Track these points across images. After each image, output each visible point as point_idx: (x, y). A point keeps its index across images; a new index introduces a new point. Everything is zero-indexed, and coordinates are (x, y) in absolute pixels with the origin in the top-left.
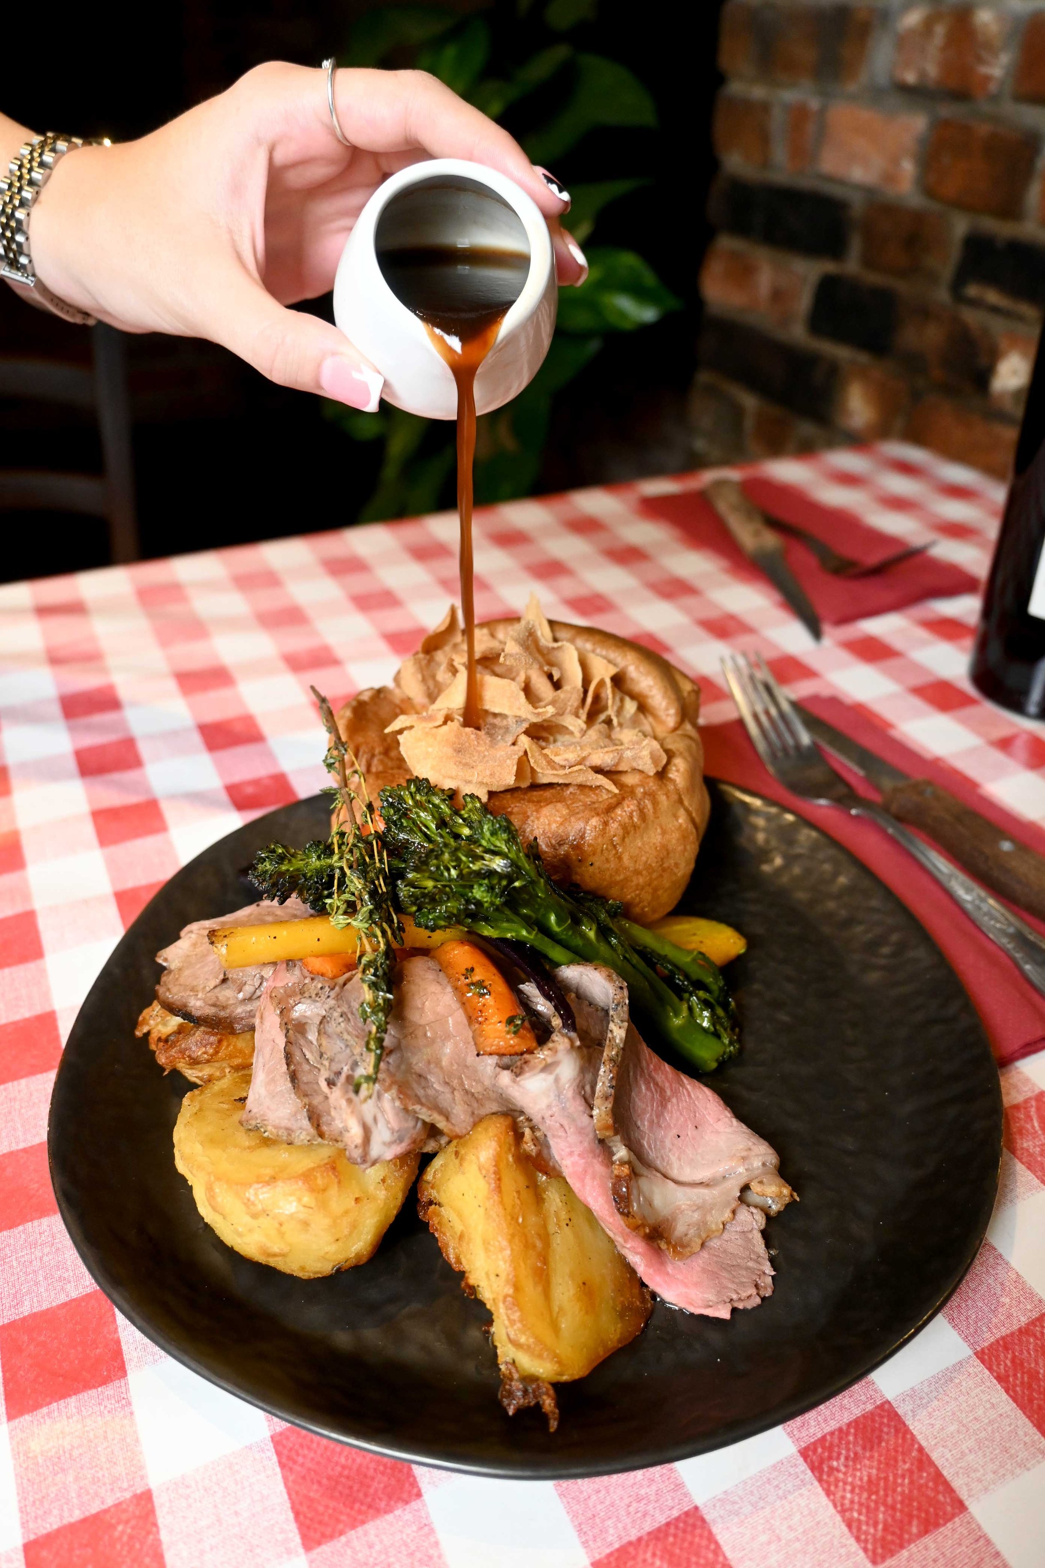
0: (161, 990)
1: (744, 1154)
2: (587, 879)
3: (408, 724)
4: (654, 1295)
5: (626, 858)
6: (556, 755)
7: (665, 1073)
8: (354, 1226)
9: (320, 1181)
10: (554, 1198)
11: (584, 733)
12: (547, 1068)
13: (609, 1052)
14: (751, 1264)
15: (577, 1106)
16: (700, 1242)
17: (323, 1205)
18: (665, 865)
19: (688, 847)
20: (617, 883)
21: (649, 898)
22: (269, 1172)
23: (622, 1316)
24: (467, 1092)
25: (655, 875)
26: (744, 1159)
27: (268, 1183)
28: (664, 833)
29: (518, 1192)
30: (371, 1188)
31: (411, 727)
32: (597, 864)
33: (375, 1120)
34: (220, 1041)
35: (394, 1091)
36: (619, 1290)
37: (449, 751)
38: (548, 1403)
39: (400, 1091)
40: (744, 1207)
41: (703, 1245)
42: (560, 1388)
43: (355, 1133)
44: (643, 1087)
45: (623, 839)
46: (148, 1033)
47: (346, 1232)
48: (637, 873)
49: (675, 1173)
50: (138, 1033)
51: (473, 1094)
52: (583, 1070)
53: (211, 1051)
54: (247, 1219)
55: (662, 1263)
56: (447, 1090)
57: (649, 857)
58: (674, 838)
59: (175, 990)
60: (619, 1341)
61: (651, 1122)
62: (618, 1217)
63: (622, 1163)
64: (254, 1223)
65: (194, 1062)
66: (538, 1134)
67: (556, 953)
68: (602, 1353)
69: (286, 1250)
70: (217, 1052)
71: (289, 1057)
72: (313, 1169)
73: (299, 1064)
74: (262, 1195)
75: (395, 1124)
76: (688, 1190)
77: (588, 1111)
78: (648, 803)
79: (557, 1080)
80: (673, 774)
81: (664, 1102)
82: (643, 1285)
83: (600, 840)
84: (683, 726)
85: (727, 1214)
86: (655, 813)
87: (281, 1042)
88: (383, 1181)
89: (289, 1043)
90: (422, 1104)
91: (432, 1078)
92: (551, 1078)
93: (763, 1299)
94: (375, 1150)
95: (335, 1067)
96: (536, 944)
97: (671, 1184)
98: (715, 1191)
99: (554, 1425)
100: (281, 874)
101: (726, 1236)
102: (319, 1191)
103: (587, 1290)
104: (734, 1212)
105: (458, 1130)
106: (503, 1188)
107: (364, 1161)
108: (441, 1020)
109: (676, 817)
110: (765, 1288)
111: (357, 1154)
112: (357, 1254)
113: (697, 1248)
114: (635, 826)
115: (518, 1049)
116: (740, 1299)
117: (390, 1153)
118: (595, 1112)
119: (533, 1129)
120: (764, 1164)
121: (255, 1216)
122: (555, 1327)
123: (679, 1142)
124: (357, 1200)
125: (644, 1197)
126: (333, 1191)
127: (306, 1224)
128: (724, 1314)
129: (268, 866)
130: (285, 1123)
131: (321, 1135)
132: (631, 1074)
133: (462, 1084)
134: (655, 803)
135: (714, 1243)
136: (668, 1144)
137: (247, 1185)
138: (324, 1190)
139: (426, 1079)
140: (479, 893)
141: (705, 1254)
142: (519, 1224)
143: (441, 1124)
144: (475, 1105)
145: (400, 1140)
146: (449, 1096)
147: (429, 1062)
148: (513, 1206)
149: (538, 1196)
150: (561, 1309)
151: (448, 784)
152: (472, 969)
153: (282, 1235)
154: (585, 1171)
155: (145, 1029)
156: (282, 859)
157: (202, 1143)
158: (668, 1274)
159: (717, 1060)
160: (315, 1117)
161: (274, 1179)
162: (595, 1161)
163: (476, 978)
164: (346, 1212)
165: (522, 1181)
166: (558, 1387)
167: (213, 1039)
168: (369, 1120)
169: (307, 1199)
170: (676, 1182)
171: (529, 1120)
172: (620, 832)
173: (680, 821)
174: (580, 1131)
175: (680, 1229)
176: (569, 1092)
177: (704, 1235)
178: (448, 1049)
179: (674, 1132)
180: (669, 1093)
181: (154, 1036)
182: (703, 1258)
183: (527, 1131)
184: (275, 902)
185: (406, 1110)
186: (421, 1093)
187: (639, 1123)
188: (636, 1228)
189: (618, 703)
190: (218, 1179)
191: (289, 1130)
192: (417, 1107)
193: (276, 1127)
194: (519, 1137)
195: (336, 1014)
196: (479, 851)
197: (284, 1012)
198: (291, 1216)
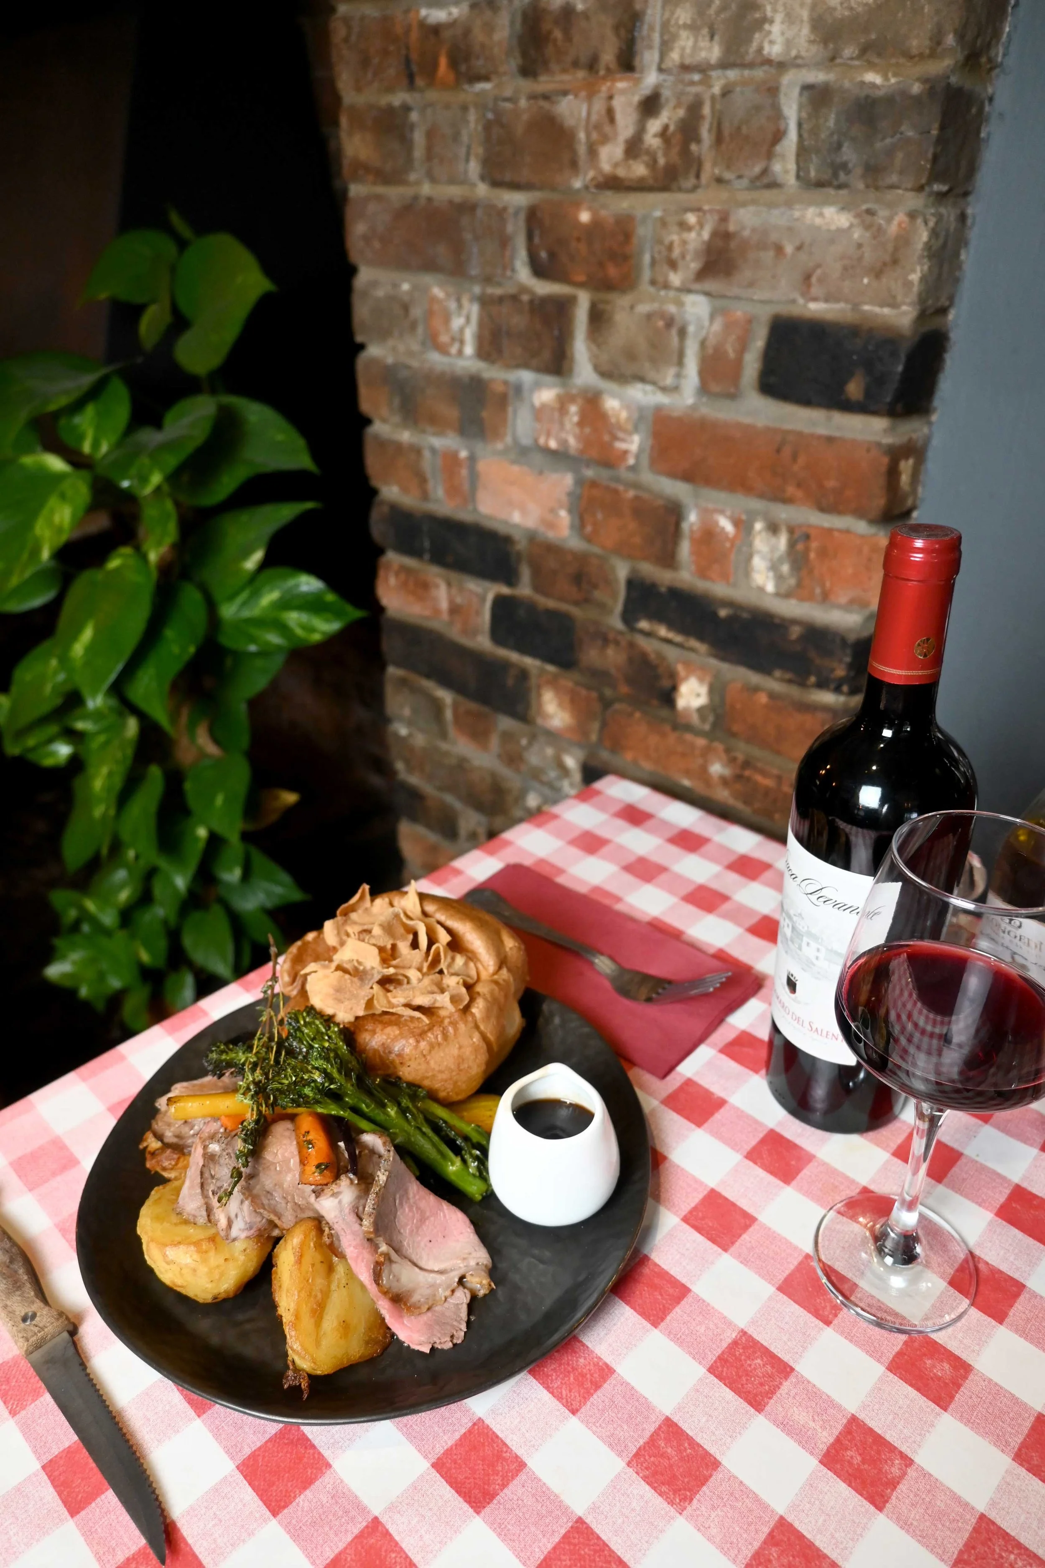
0: (154, 1123)
1: (466, 1256)
2: (406, 1074)
3: (314, 969)
4: (393, 1335)
5: (432, 1063)
6: (395, 997)
7: (429, 1200)
8: (222, 1275)
9: (204, 1247)
10: (340, 1269)
11: (420, 980)
12: (334, 1195)
13: (375, 1189)
14: (455, 1323)
15: (352, 1218)
16: (427, 1307)
17: (205, 1261)
18: (462, 1067)
19: (479, 1057)
20: (427, 1078)
21: (452, 1087)
22: (178, 1239)
23: (367, 1343)
24: (296, 1204)
25: (454, 1073)
26: (464, 1259)
27: (175, 1245)
28: (460, 1048)
29: (313, 1265)
30: (237, 1254)
31: (315, 972)
32: (412, 1066)
33: (236, 1216)
34: (179, 1158)
35: (250, 1200)
36: (370, 1329)
37: (332, 991)
38: (304, 1385)
39: (252, 1201)
40: (461, 1288)
41: (429, 1309)
42: (312, 1378)
43: (223, 1222)
44: (407, 1210)
45: (430, 1051)
46: (146, 1147)
47: (217, 1277)
48: (441, 1072)
49: (422, 1264)
50: (141, 1147)
51: (299, 1206)
52: (359, 1198)
53: (173, 1163)
54: (164, 1264)
55: (401, 1317)
56: (283, 1202)
57: (450, 1062)
58: (468, 1051)
59: (160, 1124)
60: (360, 1357)
61: (411, 1231)
62: (374, 1285)
63: (382, 1254)
64: (168, 1267)
65: (164, 1169)
66: (333, 1232)
67: (363, 1124)
68: (346, 1363)
69: (185, 1284)
70: (176, 1164)
71: (202, 1173)
72: (202, 1240)
73: (207, 1179)
74: (171, 1253)
75: (248, 1219)
76: (426, 1274)
77: (359, 1221)
78: (451, 1030)
79: (340, 1202)
80: (474, 1010)
81: (423, 1220)
82: (389, 1329)
83: (414, 1052)
84: (501, 972)
85: (448, 1293)
86: (455, 1035)
87: (201, 1163)
88: (245, 1250)
89: (204, 1166)
90: (265, 1209)
91: (275, 1194)
92: (337, 1201)
93: (455, 1345)
94: (234, 1232)
95: (219, 1184)
96: (350, 1118)
97: (417, 1270)
98: (443, 1277)
99: (305, 1396)
100: (222, 1061)
101: (446, 1305)
102: (203, 1253)
103: (345, 1327)
104: (453, 1291)
105: (285, 1226)
106: (303, 1261)
107: (227, 1239)
108: (286, 1161)
109: (471, 1037)
110: (458, 1338)
111: (223, 1234)
112: (225, 1291)
113: (424, 1309)
114: (439, 1045)
115: (321, 1182)
116: (440, 1343)
117: (243, 1235)
118: (365, 1222)
119: (330, 1228)
120: (478, 1264)
121: (168, 1263)
122: (318, 1343)
123: (429, 1245)
124: (226, 1260)
125: (394, 1276)
126: (212, 1254)
127: (194, 1270)
128: (426, 1349)
129: (214, 1056)
130: (193, 1212)
131: (210, 1221)
132: (397, 1201)
133: (294, 1198)
134: (456, 1030)
135: (438, 1308)
136: (422, 1244)
137: (165, 1245)
138: (206, 1252)
139: (272, 1194)
140: (307, 1091)
141: (429, 1314)
142: (309, 1284)
143: (277, 1221)
144: (299, 1211)
145: (251, 1228)
146: (284, 1205)
147: (276, 1185)
148: (307, 1273)
149: (331, 1269)
150: (324, 1334)
151: (329, 1011)
152: (308, 1132)
153: (181, 1275)
154: (357, 1257)
155: (145, 1144)
156: (222, 1052)
157: (152, 1220)
158: (403, 1323)
159: (482, 1195)
160: (209, 1211)
161: (179, 1243)
162: (364, 1251)
163: (310, 1137)
164: (218, 1267)
165: (318, 1257)
166: (310, 1376)
167: (175, 1156)
168: (233, 1216)
169: (196, 1256)
170: (421, 1268)
171: (328, 1223)
172: (428, 1048)
173: (474, 1040)
174: (354, 1233)
175: (416, 1298)
176: (347, 1209)
177: (430, 1303)
178: (289, 1178)
179: (428, 1238)
180: (428, 1214)
181: (149, 1149)
182: (426, 1317)
183: (327, 1229)
184: (215, 1078)
185: (255, 1211)
186: (265, 1202)
187: (402, 1231)
188: (385, 1294)
189: (449, 960)
190: (152, 1240)
191: (195, 1216)
192: (262, 1211)
193: (189, 1214)
194: (320, 1231)
195: (225, 1153)
196: (310, 1068)
197: (205, 1147)
198: (186, 1265)
